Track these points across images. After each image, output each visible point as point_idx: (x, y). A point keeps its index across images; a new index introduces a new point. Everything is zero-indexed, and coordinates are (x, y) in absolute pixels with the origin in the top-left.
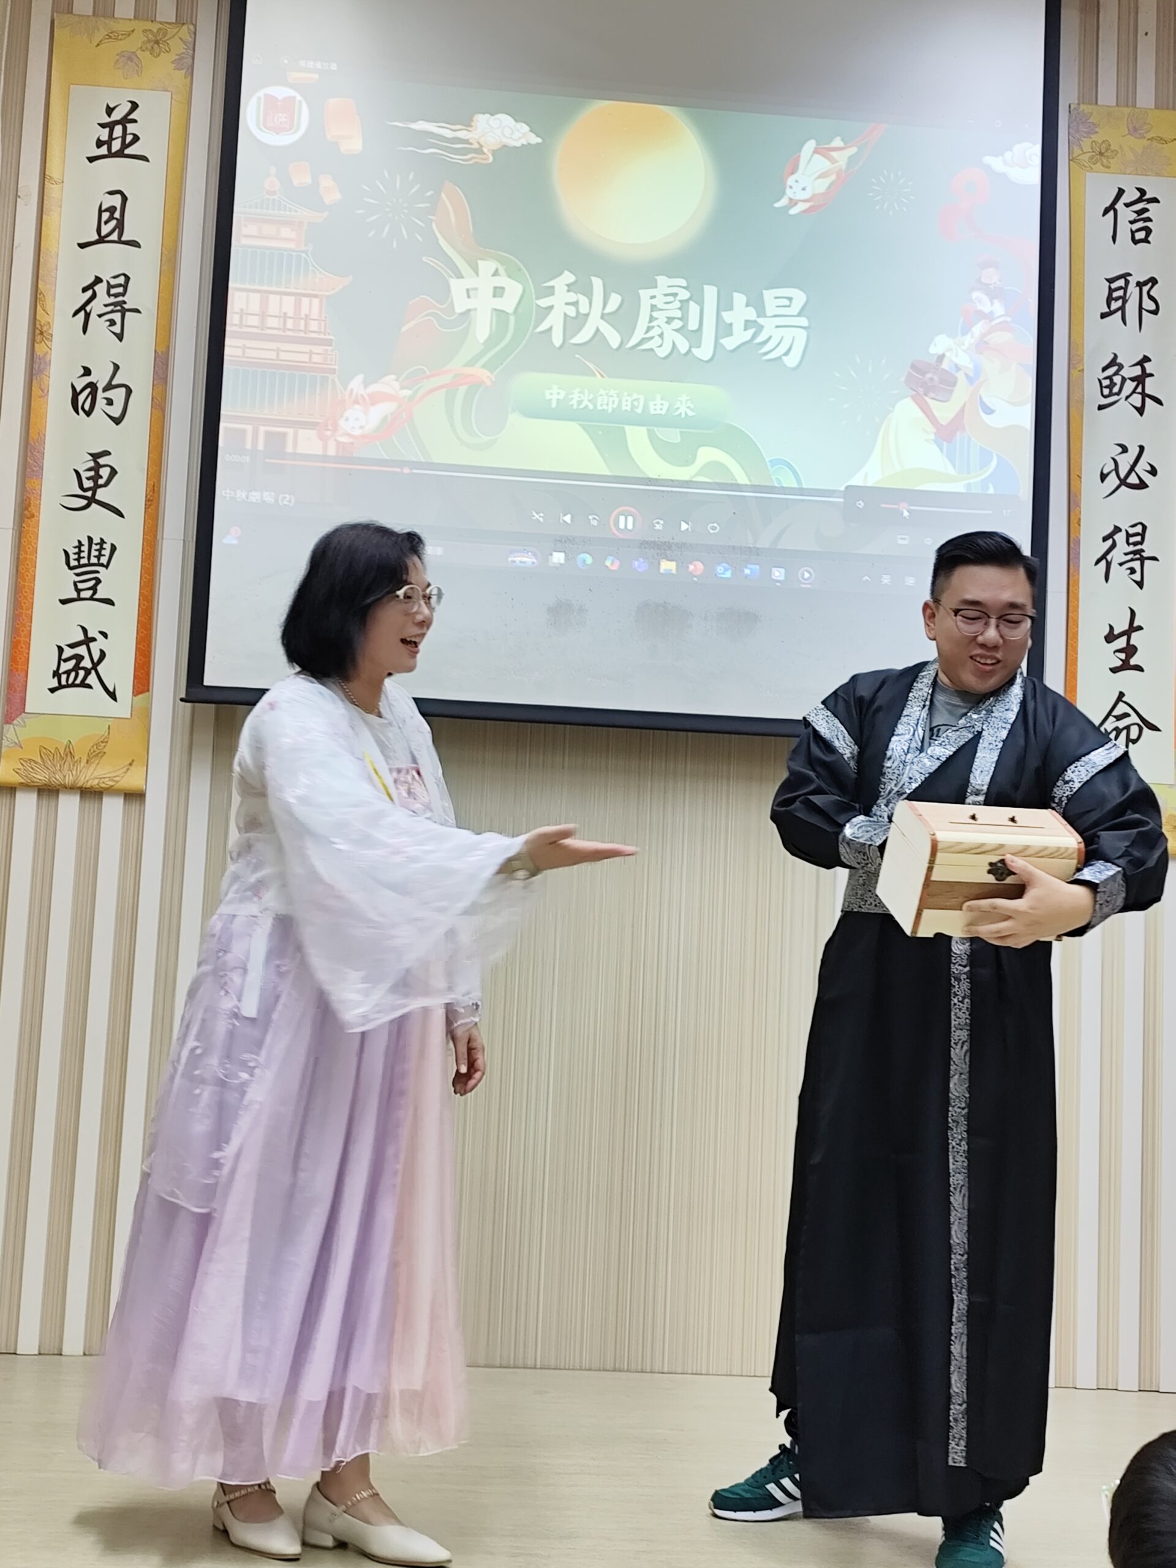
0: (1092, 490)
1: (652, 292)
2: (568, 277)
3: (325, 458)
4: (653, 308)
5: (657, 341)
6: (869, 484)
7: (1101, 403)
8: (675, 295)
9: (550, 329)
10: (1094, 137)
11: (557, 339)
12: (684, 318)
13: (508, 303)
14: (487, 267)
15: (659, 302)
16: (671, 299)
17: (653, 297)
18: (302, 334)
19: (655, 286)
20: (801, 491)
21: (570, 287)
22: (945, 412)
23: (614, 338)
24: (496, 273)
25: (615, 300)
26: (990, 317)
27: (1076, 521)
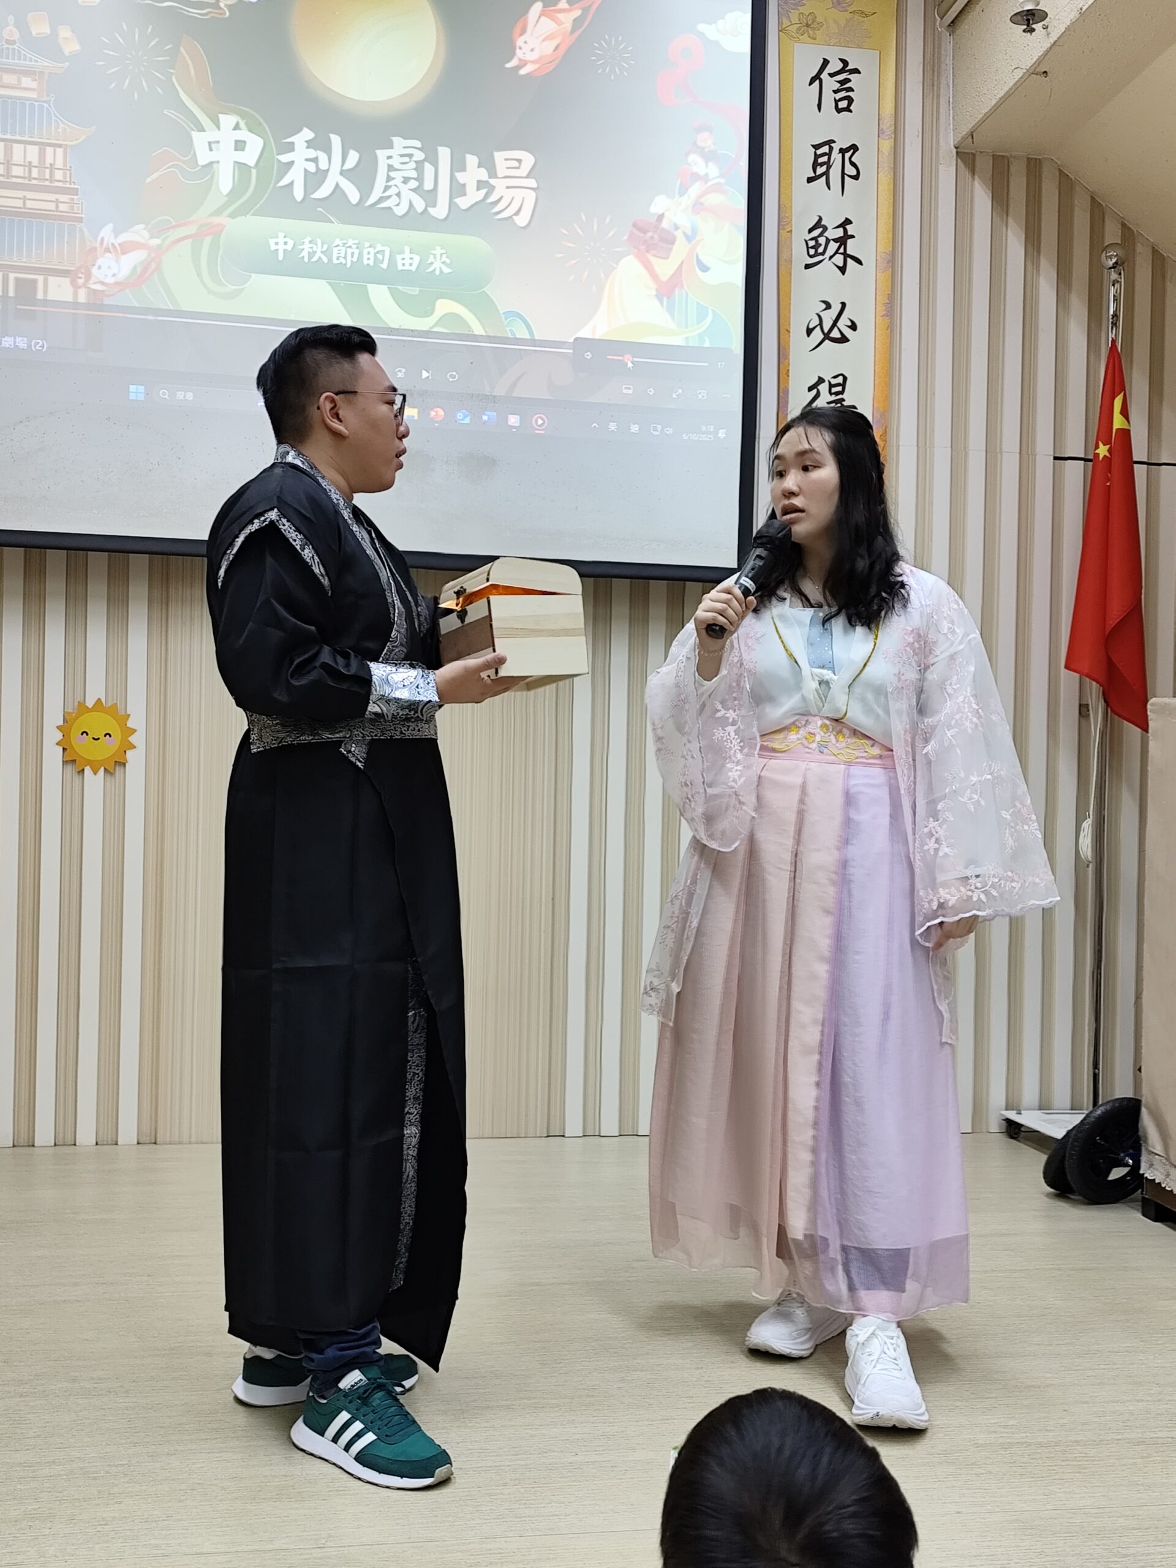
0: (800, 344)
1: (388, 152)
2: (307, 134)
3: (75, 305)
4: (391, 168)
5: (395, 200)
6: (597, 337)
7: (808, 263)
8: (410, 156)
9: (292, 183)
10: (802, 10)
11: (299, 194)
12: (420, 179)
13: (250, 156)
14: (228, 120)
15: (396, 162)
16: (407, 159)
17: (389, 157)
18: (47, 183)
19: (391, 146)
20: (533, 342)
21: (310, 144)
22: (665, 268)
23: (353, 195)
24: (237, 127)
25: (353, 157)
26: (705, 178)
27: (785, 372)
